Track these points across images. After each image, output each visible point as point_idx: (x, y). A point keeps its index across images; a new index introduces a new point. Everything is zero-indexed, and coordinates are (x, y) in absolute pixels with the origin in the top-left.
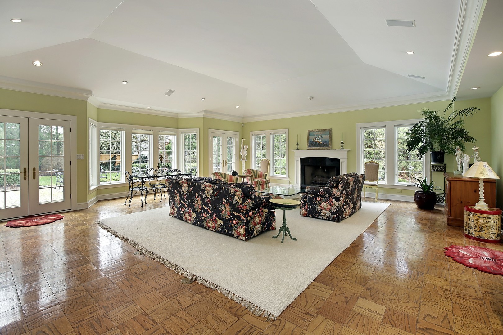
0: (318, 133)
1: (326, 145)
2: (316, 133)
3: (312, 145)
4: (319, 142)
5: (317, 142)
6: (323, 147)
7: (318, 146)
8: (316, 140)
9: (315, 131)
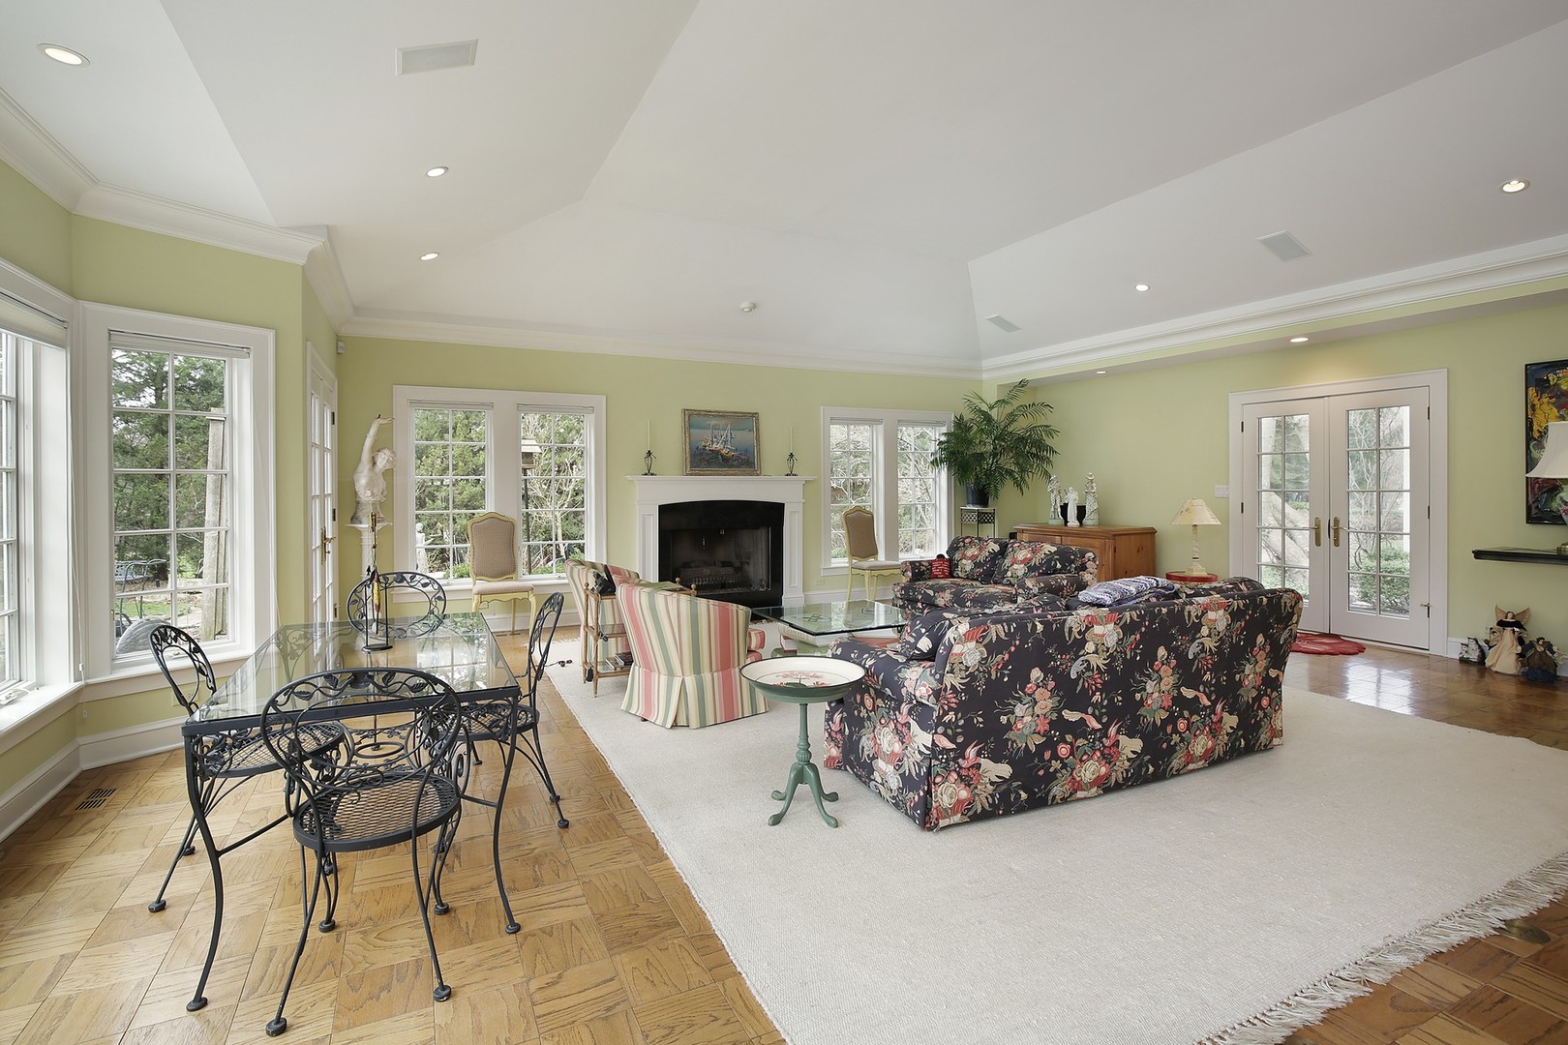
0: (717, 422)
1: (743, 462)
2: (713, 422)
3: (703, 460)
4: (724, 451)
5: (716, 452)
6: (738, 467)
7: (721, 466)
8: (715, 446)
9: (708, 414)
